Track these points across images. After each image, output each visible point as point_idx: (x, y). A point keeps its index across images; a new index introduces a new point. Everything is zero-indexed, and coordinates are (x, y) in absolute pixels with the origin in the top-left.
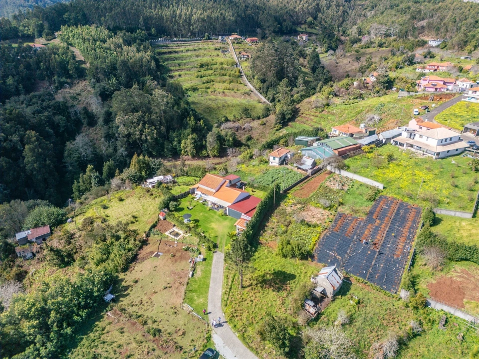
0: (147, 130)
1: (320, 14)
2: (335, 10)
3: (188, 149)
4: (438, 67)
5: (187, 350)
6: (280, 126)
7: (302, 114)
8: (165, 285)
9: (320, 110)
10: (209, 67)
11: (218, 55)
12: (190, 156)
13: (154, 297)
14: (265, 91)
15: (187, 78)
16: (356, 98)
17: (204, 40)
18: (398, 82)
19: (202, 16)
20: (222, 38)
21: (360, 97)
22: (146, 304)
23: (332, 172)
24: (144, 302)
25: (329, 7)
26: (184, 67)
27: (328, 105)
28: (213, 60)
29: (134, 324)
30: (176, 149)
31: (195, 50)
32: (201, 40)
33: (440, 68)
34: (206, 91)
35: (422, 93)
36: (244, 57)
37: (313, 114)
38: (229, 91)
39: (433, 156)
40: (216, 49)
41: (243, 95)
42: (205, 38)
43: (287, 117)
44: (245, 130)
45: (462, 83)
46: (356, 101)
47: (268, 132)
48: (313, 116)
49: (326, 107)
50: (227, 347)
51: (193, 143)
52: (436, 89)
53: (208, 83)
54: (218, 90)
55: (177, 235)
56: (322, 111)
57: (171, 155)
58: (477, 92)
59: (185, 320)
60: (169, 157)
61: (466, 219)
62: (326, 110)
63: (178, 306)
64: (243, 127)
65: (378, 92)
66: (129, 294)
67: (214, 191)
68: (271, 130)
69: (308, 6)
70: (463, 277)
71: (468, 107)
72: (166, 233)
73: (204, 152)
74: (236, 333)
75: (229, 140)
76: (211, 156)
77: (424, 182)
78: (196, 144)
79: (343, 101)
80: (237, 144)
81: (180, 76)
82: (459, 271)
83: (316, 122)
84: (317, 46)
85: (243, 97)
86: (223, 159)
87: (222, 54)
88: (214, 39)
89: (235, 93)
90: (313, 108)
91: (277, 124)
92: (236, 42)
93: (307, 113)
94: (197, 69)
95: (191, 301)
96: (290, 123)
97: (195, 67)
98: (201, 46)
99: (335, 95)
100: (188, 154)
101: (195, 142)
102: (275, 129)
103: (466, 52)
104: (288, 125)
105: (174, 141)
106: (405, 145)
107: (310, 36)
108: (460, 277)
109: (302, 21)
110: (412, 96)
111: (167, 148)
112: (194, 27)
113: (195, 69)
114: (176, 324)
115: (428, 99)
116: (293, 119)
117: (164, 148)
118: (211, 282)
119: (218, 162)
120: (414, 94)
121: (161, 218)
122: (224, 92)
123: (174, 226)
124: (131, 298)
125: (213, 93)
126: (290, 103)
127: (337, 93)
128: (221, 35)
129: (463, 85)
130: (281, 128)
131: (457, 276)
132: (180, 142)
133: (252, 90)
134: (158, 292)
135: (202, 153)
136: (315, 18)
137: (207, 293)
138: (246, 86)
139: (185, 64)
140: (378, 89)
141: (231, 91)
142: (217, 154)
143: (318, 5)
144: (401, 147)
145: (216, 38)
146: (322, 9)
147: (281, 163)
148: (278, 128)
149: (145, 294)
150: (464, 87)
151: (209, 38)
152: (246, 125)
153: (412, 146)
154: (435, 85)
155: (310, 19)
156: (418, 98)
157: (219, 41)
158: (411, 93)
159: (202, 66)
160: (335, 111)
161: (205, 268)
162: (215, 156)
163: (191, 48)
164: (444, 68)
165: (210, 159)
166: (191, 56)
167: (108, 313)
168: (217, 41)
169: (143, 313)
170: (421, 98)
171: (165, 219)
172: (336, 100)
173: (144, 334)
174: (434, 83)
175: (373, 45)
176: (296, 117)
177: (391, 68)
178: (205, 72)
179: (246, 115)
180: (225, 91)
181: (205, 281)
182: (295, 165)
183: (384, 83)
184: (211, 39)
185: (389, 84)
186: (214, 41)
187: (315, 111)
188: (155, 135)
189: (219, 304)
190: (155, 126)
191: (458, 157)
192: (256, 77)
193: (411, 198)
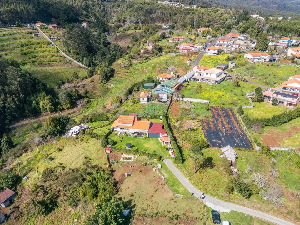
0: (9, 99)
1: (90, 9)
2: (98, 7)
3: (47, 107)
4: (179, 39)
5: (201, 217)
6: (106, 81)
7: (117, 72)
8: (154, 190)
9: (127, 68)
10: (29, 47)
11: (32, 38)
12: (49, 112)
13: (153, 199)
14: (81, 60)
15: (13, 56)
16: (146, 59)
17: (15, 27)
18: (164, 48)
19: (9, 9)
20: (30, 25)
21: (148, 59)
22: (153, 205)
23: (178, 100)
24: (151, 205)
25: (94, 5)
26: (7, 48)
27: (131, 65)
28: (30, 41)
29: (158, 219)
30: (36, 109)
31: (11, 34)
32: (13, 27)
33: (180, 39)
34: (34, 64)
35: (182, 53)
36: (54, 38)
37: (124, 71)
38: (53, 62)
39: (216, 83)
40: (28, 33)
41: (66, 64)
42: (16, 25)
43: (109, 75)
44: (81, 87)
45: (198, 46)
46: (146, 61)
47: (97, 86)
48: (125, 72)
49: (131, 66)
50: (217, 206)
51: (50, 102)
52: (188, 50)
53: (33, 58)
54: (44, 63)
55: (129, 158)
56: (129, 68)
57: (33, 114)
58: (210, 50)
59: (184, 203)
60: (31, 116)
61: (252, 108)
62: (132, 68)
63: (173, 197)
64: (78, 85)
65: (157, 54)
66: (135, 205)
67: (132, 125)
68: (100, 85)
69: (81, 4)
70: (270, 133)
71: (210, 58)
72: (121, 160)
73: (60, 107)
74: (214, 197)
75: (75, 96)
76: (66, 109)
77: (223, 96)
78: (52, 102)
79: (139, 61)
80: (81, 97)
81: (6, 55)
82: (267, 131)
83: (128, 76)
84: (96, 29)
85: (66, 65)
86: (76, 109)
87: (36, 37)
88: (24, 26)
89: (59, 63)
90: (123, 68)
91: (103, 80)
92: (43, 28)
93: (120, 70)
94: (20, 49)
95: (177, 192)
96: (111, 79)
97: (17, 47)
98: (15, 32)
99: (133, 58)
100: (47, 111)
101: (52, 101)
102: (103, 83)
103: (187, 31)
104: (110, 80)
105: (33, 103)
106: (200, 80)
107: (90, 23)
108: (269, 133)
109: (79, 13)
110: (177, 55)
111: (28, 110)
112: (4, 16)
113: (18, 49)
114: (181, 208)
115: (186, 56)
116: (112, 76)
117: (25, 110)
118: (177, 177)
119: (73, 112)
120: (178, 54)
121: (108, 152)
122: (49, 64)
123: (122, 154)
124: (139, 206)
125: (40, 65)
126: (108, 66)
127: (134, 57)
128: (29, 23)
129: (199, 47)
130: (106, 82)
131: (268, 134)
132: (38, 103)
133: (72, 60)
134: (153, 195)
135: (58, 108)
136: (87, 12)
137: (180, 183)
138: (66, 57)
139: (7, 46)
140: (156, 53)
141: (55, 62)
142: (70, 107)
143: (86, 3)
144: (198, 81)
145: (24, 25)
146: (90, 6)
147: (148, 101)
148: (105, 82)
149: (146, 200)
150: (200, 48)
151: (20, 26)
152: (80, 84)
153: (203, 79)
154: (187, 48)
155: (85, 13)
156: (181, 56)
157: (29, 27)
158: (177, 54)
159: (23, 46)
160: (137, 68)
161: (166, 171)
162: (68, 108)
163: (7, 33)
164: (182, 39)
165: (65, 111)
166: (9, 40)
167: (134, 222)
168: (26, 27)
169: (157, 211)
170: (182, 56)
171: (111, 152)
172: (134, 62)
173: (169, 222)
174: (186, 47)
175: (131, 29)
176: (113, 74)
177: (155, 41)
178: (28, 50)
179: (76, 77)
180: (50, 62)
181: (173, 178)
182: (157, 100)
183: (158, 49)
184: (21, 26)
185: (160, 50)
186: (24, 27)
187: (124, 69)
188: (17, 102)
189: (193, 186)
190: (15, 94)
191: (224, 81)
192: (71, 51)
193: (224, 104)
